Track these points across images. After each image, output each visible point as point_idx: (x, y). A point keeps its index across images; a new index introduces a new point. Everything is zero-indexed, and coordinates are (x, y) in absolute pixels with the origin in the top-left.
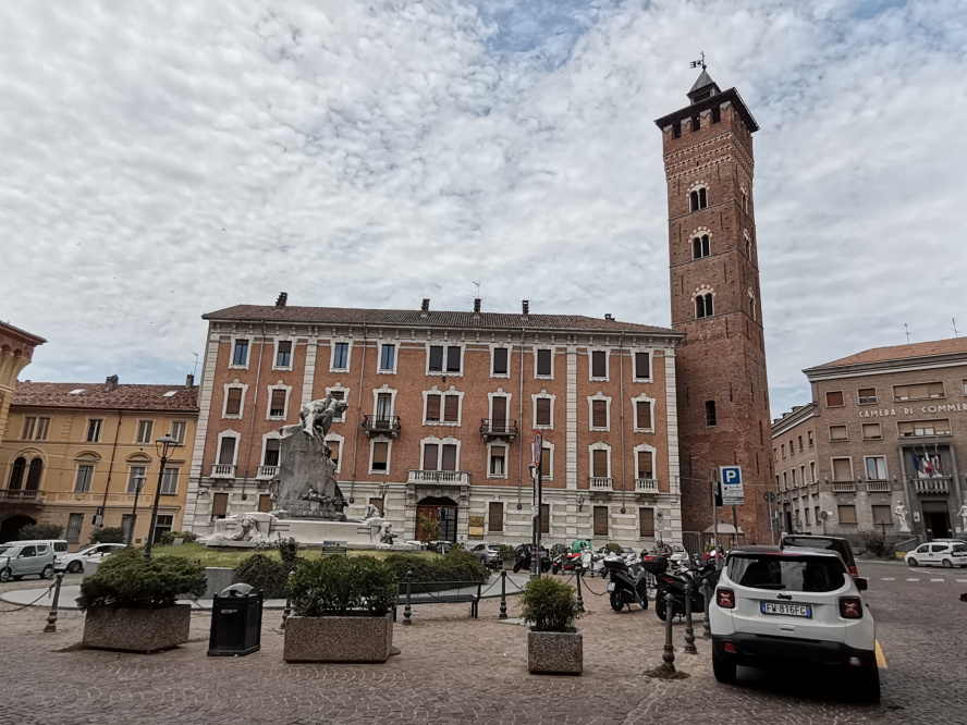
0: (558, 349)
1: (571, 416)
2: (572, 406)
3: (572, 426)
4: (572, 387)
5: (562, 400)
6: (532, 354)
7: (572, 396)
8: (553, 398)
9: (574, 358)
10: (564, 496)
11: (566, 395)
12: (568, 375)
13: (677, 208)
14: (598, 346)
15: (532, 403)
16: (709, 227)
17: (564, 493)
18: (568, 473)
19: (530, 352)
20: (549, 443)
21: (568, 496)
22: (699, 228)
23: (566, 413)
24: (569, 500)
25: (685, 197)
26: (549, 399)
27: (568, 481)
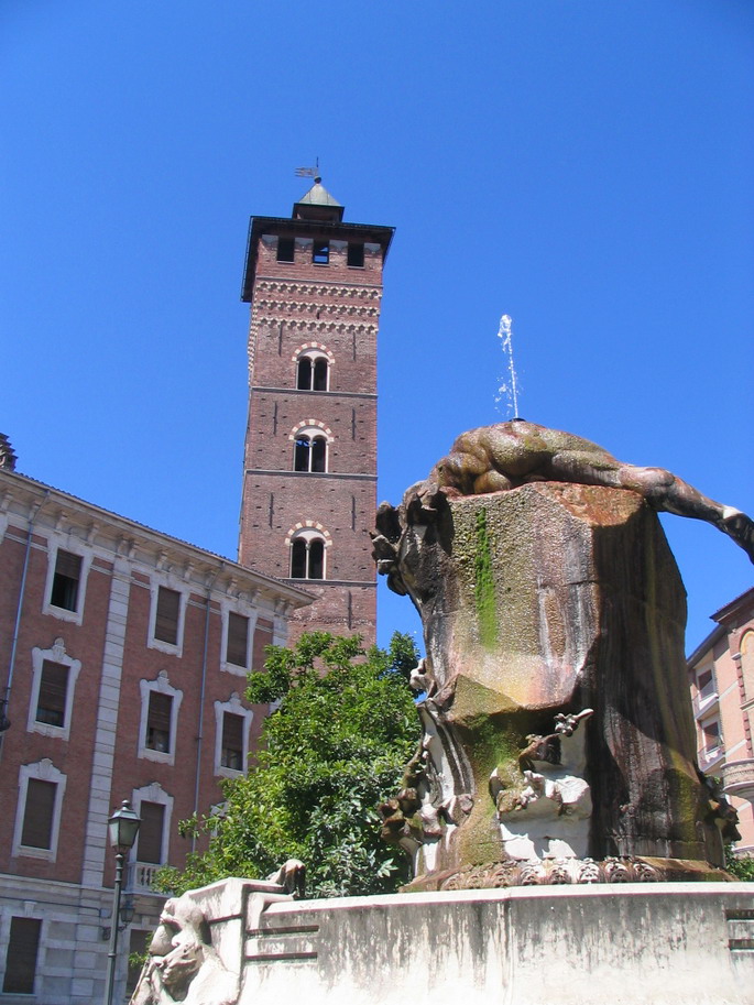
0: (97, 561)
1: (108, 716)
2: (110, 694)
3: (106, 739)
4: (114, 651)
5: (93, 676)
6: (44, 555)
7: (112, 671)
8: (75, 666)
9: (126, 590)
10: (75, 902)
11: (101, 668)
12: (110, 623)
13: (272, 374)
14: (172, 576)
15: (32, 668)
16: (329, 425)
17: (76, 893)
18: (88, 848)
19: (40, 547)
20: (57, 771)
21: (84, 903)
22: (312, 422)
23: (98, 706)
24: (84, 911)
25: (290, 360)
26: (67, 669)
27: (86, 867)
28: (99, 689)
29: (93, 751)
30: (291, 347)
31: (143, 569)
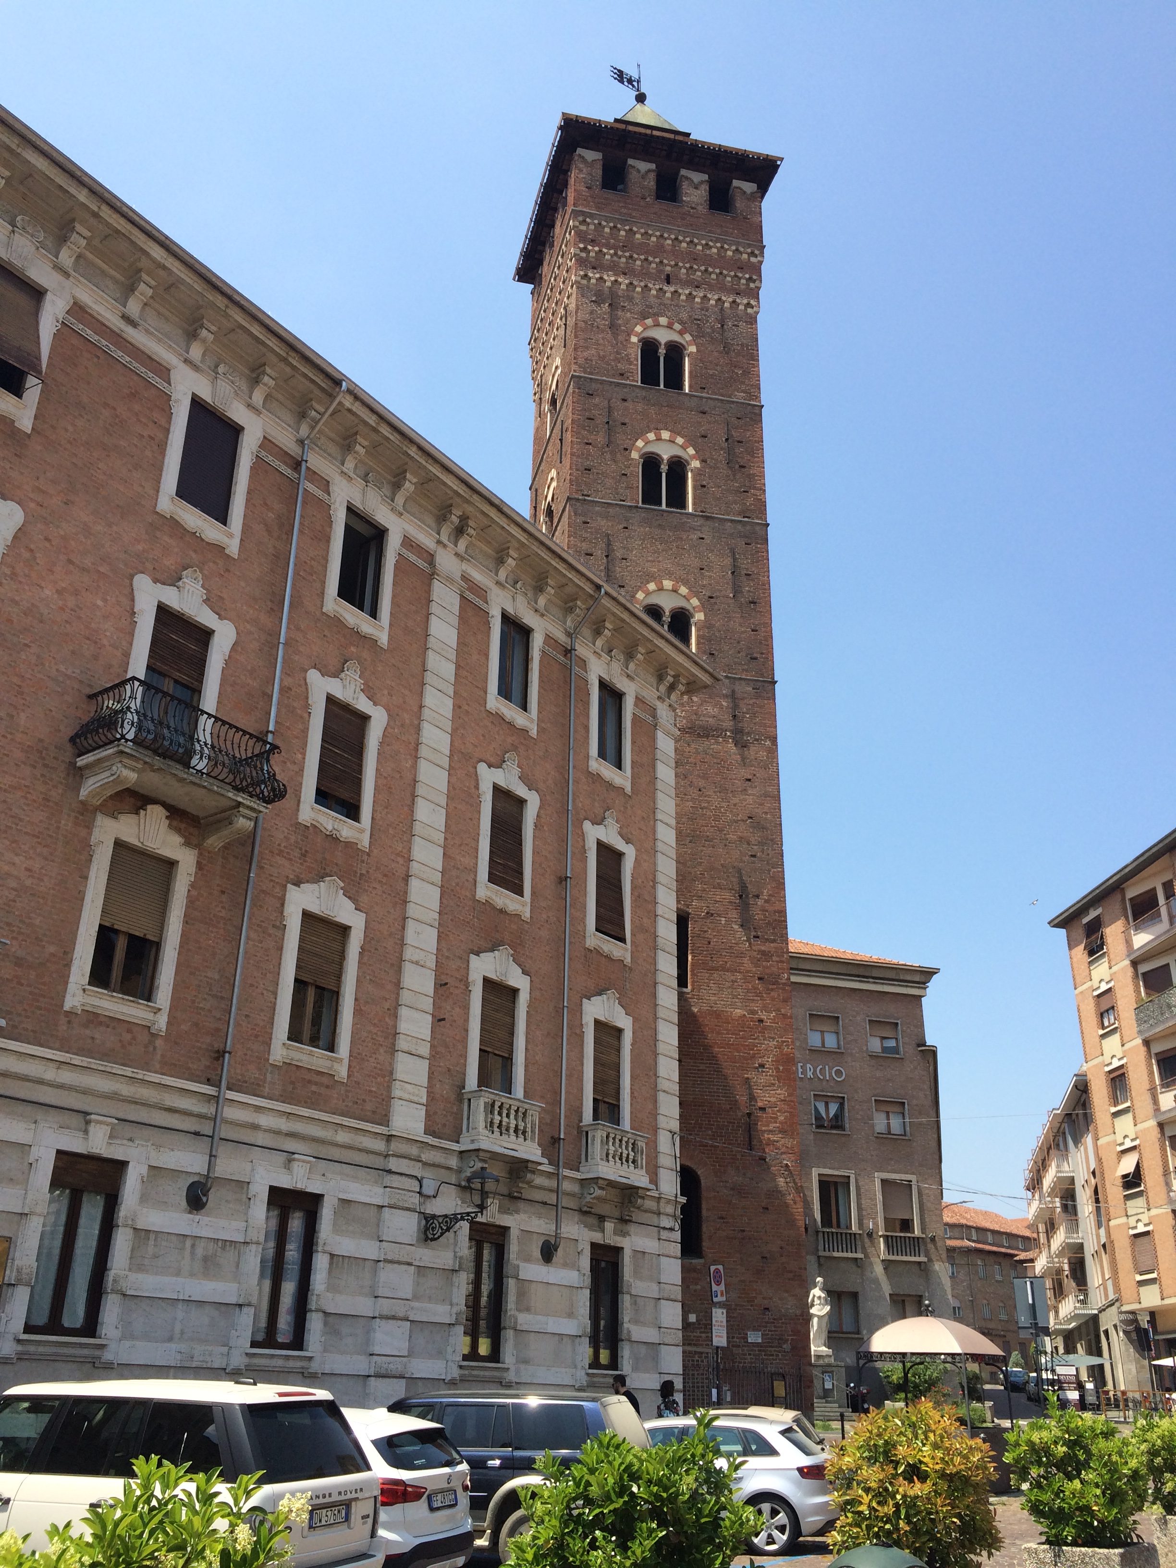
0: (408, 543)
1: (430, 815)
2: (433, 778)
3: (427, 856)
4: (438, 703)
5: (406, 740)
7: (436, 737)
8: (378, 718)
9: (454, 603)
10: (379, 1162)
11: (418, 729)
12: (430, 654)
13: (602, 358)
14: (520, 598)
15: (307, 706)
16: (691, 441)
17: (379, 1145)
18: (400, 1056)
19: (319, 493)
20: (349, 905)
21: (394, 1164)
22: (665, 435)
23: (414, 796)
24: (396, 1181)
25: (628, 340)
26: (365, 718)
27: (396, 1093)
28: (415, 766)
29: (407, 877)
30: (628, 321)
31: (478, 576)
